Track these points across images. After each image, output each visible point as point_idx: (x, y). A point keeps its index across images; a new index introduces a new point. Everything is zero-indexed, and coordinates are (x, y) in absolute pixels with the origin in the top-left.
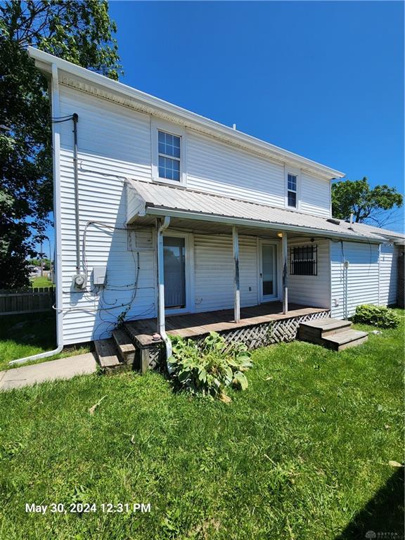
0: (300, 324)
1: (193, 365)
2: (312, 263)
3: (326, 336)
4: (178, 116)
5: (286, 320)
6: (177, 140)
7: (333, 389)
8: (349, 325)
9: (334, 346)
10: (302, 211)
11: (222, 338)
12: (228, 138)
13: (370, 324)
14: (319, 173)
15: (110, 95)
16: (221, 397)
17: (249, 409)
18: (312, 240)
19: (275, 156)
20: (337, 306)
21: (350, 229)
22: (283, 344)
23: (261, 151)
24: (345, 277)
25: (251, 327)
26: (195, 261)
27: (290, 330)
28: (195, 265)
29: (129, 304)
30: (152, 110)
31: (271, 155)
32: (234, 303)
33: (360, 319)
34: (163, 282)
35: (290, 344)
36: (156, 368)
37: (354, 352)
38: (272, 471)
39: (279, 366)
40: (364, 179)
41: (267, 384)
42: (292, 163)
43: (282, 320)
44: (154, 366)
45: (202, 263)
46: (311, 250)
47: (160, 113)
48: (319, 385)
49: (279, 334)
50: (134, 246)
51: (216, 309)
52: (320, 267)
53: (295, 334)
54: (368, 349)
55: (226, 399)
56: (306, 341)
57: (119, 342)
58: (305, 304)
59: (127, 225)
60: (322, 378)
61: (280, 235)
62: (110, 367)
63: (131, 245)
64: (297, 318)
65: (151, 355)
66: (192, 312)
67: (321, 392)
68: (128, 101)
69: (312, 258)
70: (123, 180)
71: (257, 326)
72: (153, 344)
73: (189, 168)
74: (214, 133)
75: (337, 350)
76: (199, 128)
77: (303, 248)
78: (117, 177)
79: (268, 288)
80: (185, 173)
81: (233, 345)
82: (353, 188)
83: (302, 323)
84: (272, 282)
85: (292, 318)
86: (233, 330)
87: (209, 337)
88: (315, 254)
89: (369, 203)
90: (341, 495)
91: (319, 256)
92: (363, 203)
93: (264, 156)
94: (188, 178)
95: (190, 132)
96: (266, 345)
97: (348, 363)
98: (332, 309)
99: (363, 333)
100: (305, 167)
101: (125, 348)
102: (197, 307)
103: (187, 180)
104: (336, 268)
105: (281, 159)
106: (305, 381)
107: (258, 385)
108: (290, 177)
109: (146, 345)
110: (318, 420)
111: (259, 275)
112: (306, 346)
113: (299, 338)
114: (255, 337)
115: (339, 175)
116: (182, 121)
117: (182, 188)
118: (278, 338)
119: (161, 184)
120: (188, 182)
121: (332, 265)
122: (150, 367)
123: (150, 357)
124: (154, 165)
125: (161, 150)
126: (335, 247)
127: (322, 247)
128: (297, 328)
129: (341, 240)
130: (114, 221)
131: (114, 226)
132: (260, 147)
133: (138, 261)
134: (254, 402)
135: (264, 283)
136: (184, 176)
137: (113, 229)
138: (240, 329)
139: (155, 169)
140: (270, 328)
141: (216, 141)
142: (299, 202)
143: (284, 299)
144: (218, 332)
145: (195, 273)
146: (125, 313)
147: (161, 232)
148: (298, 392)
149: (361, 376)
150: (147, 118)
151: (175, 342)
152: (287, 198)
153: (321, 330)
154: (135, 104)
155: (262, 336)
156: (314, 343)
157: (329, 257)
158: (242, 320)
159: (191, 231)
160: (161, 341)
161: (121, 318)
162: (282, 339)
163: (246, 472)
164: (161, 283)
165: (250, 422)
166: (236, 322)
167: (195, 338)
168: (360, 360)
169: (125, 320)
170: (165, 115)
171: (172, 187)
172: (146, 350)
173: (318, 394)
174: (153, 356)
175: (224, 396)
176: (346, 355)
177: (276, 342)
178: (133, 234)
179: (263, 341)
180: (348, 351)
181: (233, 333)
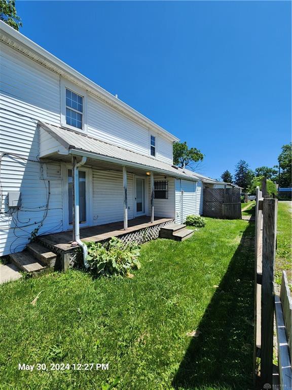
0: (161, 228)
1: (108, 258)
2: (165, 191)
3: (175, 234)
4: (82, 82)
5: (154, 226)
6: (81, 99)
7: (184, 260)
8: (185, 227)
9: (179, 239)
10: (158, 159)
11: (120, 240)
12: (116, 105)
13: (193, 226)
14: (167, 137)
15: (25, 51)
16: (127, 275)
17: (145, 278)
18: (165, 178)
19: (144, 123)
20: (178, 217)
21: (183, 172)
22: (152, 241)
23: (136, 118)
24: (182, 200)
25: (134, 232)
26: (93, 189)
27: (155, 232)
28: (93, 191)
29: (41, 222)
30: (62, 73)
31: (142, 121)
32: (123, 217)
33: (189, 224)
34: (78, 204)
35: (156, 241)
36: (74, 266)
37: (189, 241)
38: (167, 303)
39: (154, 253)
40: (185, 143)
41: (151, 264)
42: (153, 128)
43: (152, 226)
44: (73, 265)
45: (98, 190)
46: (164, 183)
47: (68, 76)
48: (177, 259)
49: (150, 235)
50: (45, 176)
51: (108, 223)
52: (169, 194)
53: (158, 235)
54: (195, 239)
55: (131, 276)
56: (164, 238)
57: (39, 251)
58: (161, 216)
59: (40, 158)
60: (178, 255)
61: (148, 174)
62: (36, 271)
63: (42, 175)
64: (159, 225)
65: (70, 258)
66: (91, 225)
67: (179, 262)
68: (42, 60)
69: (165, 188)
70: (37, 122)
71: (138, 231)
72: (73, 249)
73: (90, 121)
74: (106, 100)
75: (181, 241)
76: (97, 94)
77: (160, 182)
78: (31, 118)
79: (139, 207)
80: (86, 124)
81: (128, 243)
82: (180, 147)
83: (162, 227)
84: (141, 203)
85: (156, 225)
86: (125, 235)
87: (111, 240)
88: (167, 186)
89: (188, 157)
90: (198, 304)
91: (169, 188)
92: (185, 157)
93: (138, 121)
94: (88, 128)
95: (90, 95)
96: (143, 243)
97: (188, 246)
98: (176, 218)
99: (192, 231)
100: (160, 133)
101: (47, 255)
102: (95, 221)
103: (87, 129)
104: (178, 194)
105: (148, 125)
106: (170, 259)
107: (146, 265)
108: (152, 137)
109: (68, 251)
110: (181, 276)
111: (134, 199)
112: (165, 241)
113: (160, 237)
114: (137, 238)
115: (177, 140)
116: (85, 86)
117: (84, 135)
118: (150, 238)
119: (69, 130)
120: (89, 131)
121: (176, 193)
122: (70, 267)
123: (70, 259)
124: (62, 114)
125: (68, 103)
126: (177, 182)
127: (171, 181)
128: (159, 231)
129: (180, 178)
130: (28, 154)
131: (27, 158)
132: (136, 116)
133: (49, 188)
134: (147, 274)
135: (137, 204)
136: (85, 126)
137: (26, 161)
138: (128, 234)
139: (63, 118)
140: (145, 232)
141: (108, 106)
142: (157, 154)
143: (152, 214)
144: (116, 237)
145: (93, 197)
146: (38, 229)
147: (77, 167)
148: (168, 265)
149: (195, 252)
150: (58, 77)
151: (89, 246)
152: (150, 150)
153: (172, 231)
154: (48, 64)
155: (141, 237)
156: (169, 239)
157: (174, 188)
158: (129, 228)
159: (90, 167)
160: (78, 246)
161: (33, 234)
162: (152, 238)
163: (155, 307)
164: (77, 205)
165: (148, 284)
166: (125, 230)
167: (102, 242)
168: (193, 245)
169: (37, 235)
170: (72, 78)
171: (77, 133)
172: (67, 254)
173: (178, 264)
174: (72, 258)
175: (129, 274)
176: (186, 243)
177: (148, 240)
178: (45, 166)
179: (141, 241)
180: (186, 240)
181: (125, 237)
